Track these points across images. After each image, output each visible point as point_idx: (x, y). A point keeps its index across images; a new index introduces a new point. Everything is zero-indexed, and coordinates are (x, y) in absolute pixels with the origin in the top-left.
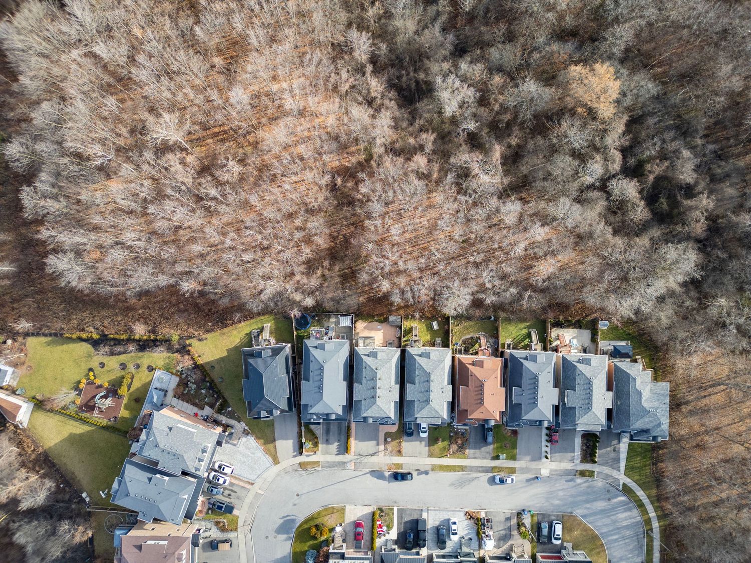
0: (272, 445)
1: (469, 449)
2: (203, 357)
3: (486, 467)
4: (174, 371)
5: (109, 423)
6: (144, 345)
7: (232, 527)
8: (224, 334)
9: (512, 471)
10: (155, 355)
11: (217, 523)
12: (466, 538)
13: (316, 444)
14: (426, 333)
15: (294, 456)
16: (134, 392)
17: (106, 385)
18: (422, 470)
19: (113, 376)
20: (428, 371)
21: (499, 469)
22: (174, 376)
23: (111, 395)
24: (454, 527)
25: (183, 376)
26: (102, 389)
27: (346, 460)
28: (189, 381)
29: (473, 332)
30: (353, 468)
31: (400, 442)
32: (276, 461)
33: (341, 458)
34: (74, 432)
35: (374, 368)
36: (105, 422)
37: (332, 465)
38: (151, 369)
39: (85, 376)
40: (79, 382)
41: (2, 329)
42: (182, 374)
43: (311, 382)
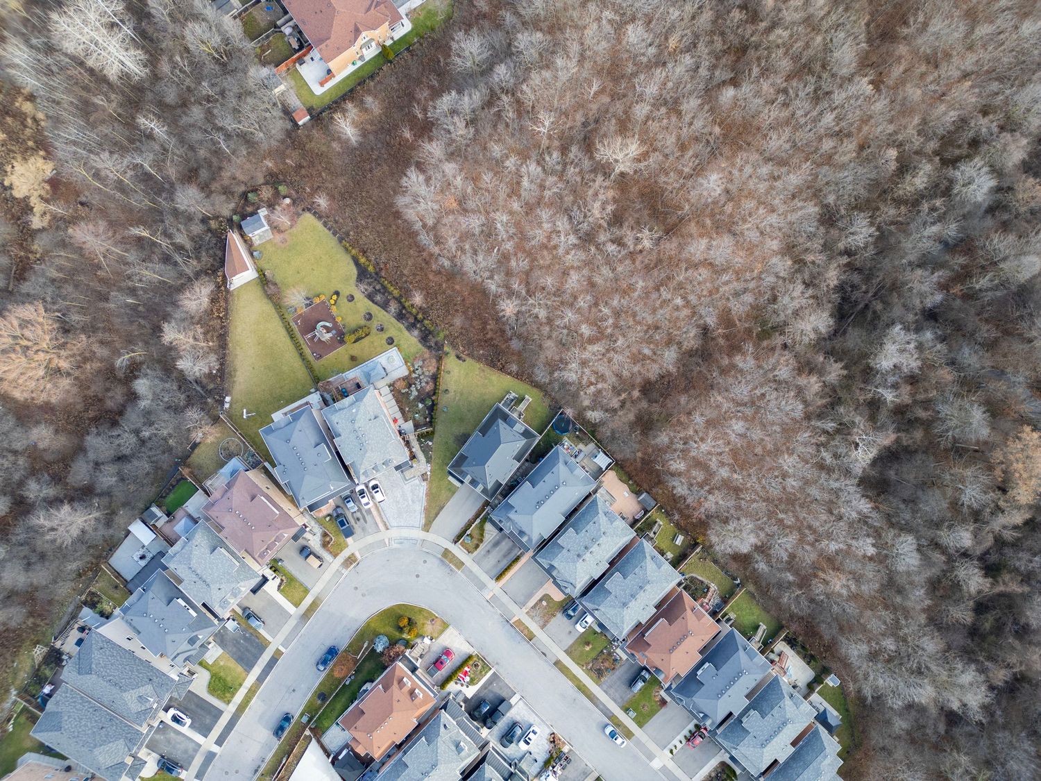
0: (436, 509)
1: (609, 678)
2: (446, 376)
3: (608, 709)
4: (410, 363)
5: (310, 355)
6: (404, 315)
7: (335, 551)
8: (484, 371)
9: (628, 734)
10: (406, 333)
11: (325, 535)
12: (533, 756)
13: (475, 547)
14: (665, 537)
15: (447, 539)
17: (338, 320)
19: (351, 318)
20: (649, 579)
21: (618, 724)
22: (405, 367)
23: (335, 332)
24: (531, 735)
25: (414, 375)
26: (332, 320)
27: (489, 585)
28: (415, 384)
29: (709, 577)
30: (488, 598)
31: (553, 615)
33: (485, 578)
35: (602, 531)
36: (306, 351)
37: (471, 577)
38: (391, 342)
41: (292, 183)
42: (414, 372)
43: (535, 489)
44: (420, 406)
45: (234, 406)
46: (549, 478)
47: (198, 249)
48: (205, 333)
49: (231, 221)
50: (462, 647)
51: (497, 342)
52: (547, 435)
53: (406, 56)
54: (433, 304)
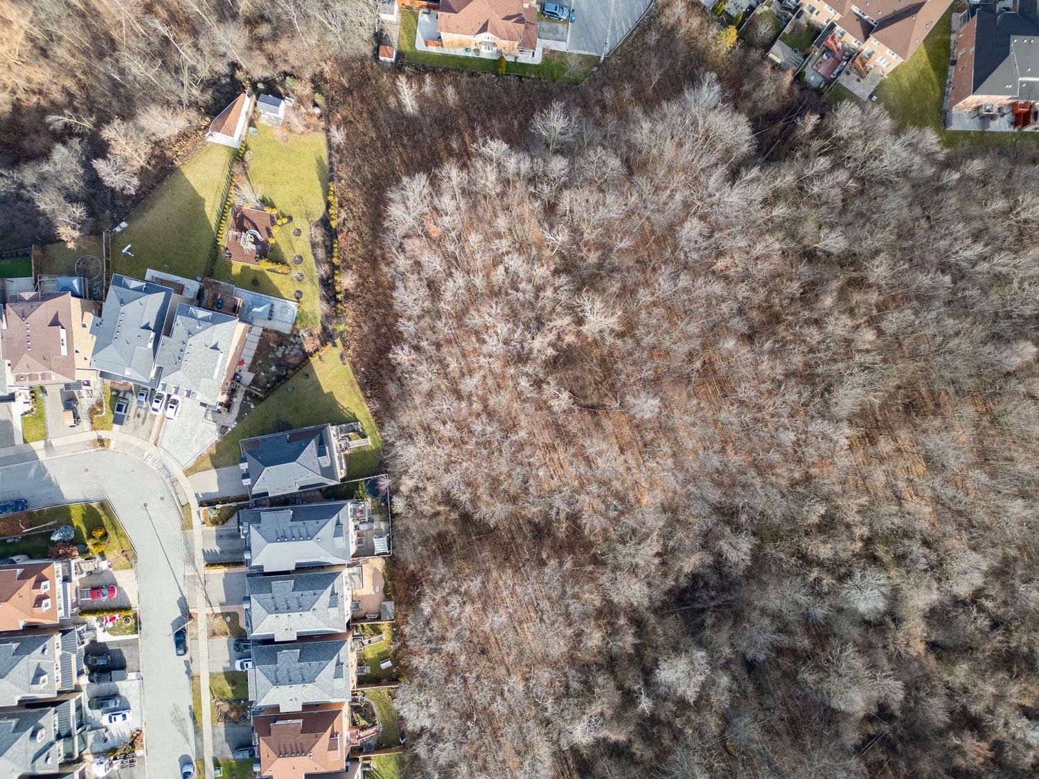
0: (210, 464)
1: (226, 727)
3: (203, 751)
4: (298, 326)
5: (222, 249)
6: (327, 284)
7: (96, 425)
8: (352, 386)
10: (318, 300)
11: (100, 404)
13: (215, 522)
14: (376, 652)
16: (266, 277)
18: (192, 667)
19: (284, 248)
20: (317, 679)
23: (259, 247)
24: (119, 718)
25: (292, 339)
26: (266, 235)
27: (197, 564)
30: (187, 574)
32: (189, 472)
34: (206, 204)
35: (315, 606)
36: (223, 242)
37: (188, 546)
38: (298, 296)
39: (281, 212)
40: (273, 206)
41: (332, 99)
42: (295, 336)
43: (291, 524)
45: (124, 235)
46: (311, 524)
47: (211, 84)
48: (153, 156)
49: (254, 85)
50: (129, 596)
51: (383, 372)
52: (357, 484)
53: (513, 81)
54: (359, 296)
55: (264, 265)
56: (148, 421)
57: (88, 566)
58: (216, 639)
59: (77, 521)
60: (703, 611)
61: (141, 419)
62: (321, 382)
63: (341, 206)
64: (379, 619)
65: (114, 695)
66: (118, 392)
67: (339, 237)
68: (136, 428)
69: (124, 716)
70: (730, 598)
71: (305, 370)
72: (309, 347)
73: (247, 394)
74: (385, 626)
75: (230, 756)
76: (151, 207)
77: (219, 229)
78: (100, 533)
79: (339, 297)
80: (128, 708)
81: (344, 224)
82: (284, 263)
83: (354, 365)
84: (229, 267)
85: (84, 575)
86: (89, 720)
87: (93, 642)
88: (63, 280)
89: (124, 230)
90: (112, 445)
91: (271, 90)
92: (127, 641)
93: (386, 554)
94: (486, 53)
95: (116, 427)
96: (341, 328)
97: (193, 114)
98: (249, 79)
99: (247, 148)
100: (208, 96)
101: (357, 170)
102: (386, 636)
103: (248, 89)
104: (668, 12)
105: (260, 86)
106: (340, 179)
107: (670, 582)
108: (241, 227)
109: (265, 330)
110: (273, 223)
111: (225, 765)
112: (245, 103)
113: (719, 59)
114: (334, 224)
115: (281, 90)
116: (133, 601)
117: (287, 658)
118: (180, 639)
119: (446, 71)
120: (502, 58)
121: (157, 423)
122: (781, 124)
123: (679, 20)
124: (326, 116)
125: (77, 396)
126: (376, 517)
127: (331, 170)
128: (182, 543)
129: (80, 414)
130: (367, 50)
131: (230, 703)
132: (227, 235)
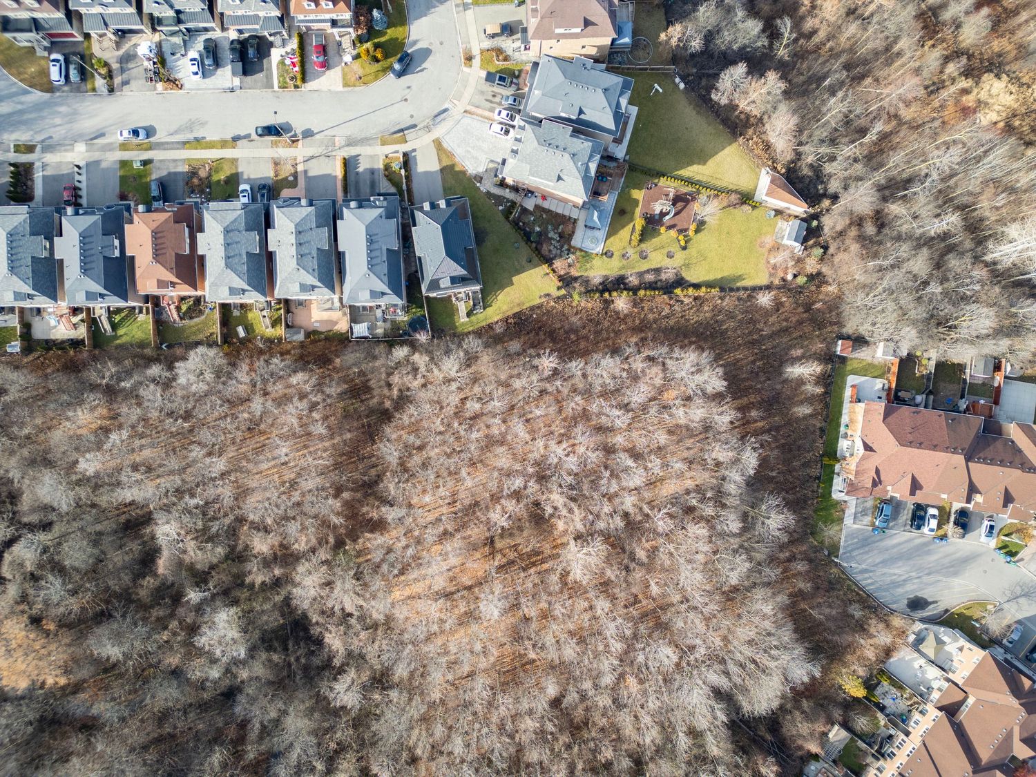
0: (445, 164)
1: (183, 173)
2: (543, 273)
3: (159, 149)
4: (578, 253)
5: (656, 181)
6: (619, 284)
7: (487, 54)
8: (519, 305)
9: (124, 147)
10: (603, 273)
11: (506, 59)
12: (178, 55)
13: (387, 167)
14: (254, 322)
15: (414, 150)
16: (628, 223)
17: (663, 230)
18: (244, 141)
19: (655, 241)
20: (229, 271)
21: (140, 147)
22: (579, 246)
23: (657, 218)
24: (195, 68)
25: (566, 247)
26: (669, 224)
27: (347, 149)
28: (558, 241)
29: (190, 327)
30: (337, 139)
31: (276, 176)
32: (438, 144)
33: (352, 151)
34: (700, 167)
36: (663, 182)
37: (365, 141)
38: (608, 254)
39: (691, 239)
40: (697, 231)
41: (801, 292)
42: (569, 250)
43: (384, 248)
44: (538, 229)
45: (672, 86)
46: (384, 268)
47: (818, 174)
48: (748, 117)
49: (815, 217)
50: (317, 81)
51: (532, 335)
52: (422, 307)
53: (815, 472)
54: (606, 313)
55: (639, 223)
56: (489, 105)
57: (346, 43)
58: (271, 166)
59: (391, 33)
60: (286, 649)
61: (491, 98)
62: (523, 275)
63: (696, 299)
64: (287, 326)
65: (217, 63)
66: (518, 77)
67: (665, 297)
68: (482, 93)
69: (197, 73)
70: (298, 677)
71: (536, 260)
72: (558, 264)
73: (513, 204)
74: (280, 331)
75: (154, 177)
76: (698, 113)
77: (676, 178)
78: (379, 56)
79: (606, 295)
80: (204, 76)
81: (677, 301)
82: (641, 241)
83: (540, 307)
84: (639, 187)
85: (338, 38)
86: (193, 38)
87: (271, 45)
88: (629, 27)
89: (677, 86)
90: (466, 70)
91: (811, 233)
92: (272, 78)
93: (352, 333)
94: (843, 444)
95: (484, 74)
96: (576, 297)
97: (789, 156)
98: (822, 211)
99: (754, 207)
100: (806, 171)
101: (731, 315)
102: (270, 332)
103: (811, 211)
104: (881, 626)
105: (815, 223)
106: (722, 298)
107: (315, 618)
108: (677, 199)
109: (575, 221)
110: (680, 231)
111: (145, 170)
112: (799, 208)
113: (833, 676)
114: (678, 291)
115: (811, 242)
116: (311, 85)
117: (251, 242)
118: (271, 131)
119: (827, 406)
120: (839, 461)
121: (487, 114)
122: (769, 737)
123: (873, 636)
124: (784, 286)
125: (514, 37)
126: (388, 325)
127: (731, 290)
128: (368, 135)
129: (496, 38)
130: (849, 329)
131: (207, 178)
132: (669, 186)
